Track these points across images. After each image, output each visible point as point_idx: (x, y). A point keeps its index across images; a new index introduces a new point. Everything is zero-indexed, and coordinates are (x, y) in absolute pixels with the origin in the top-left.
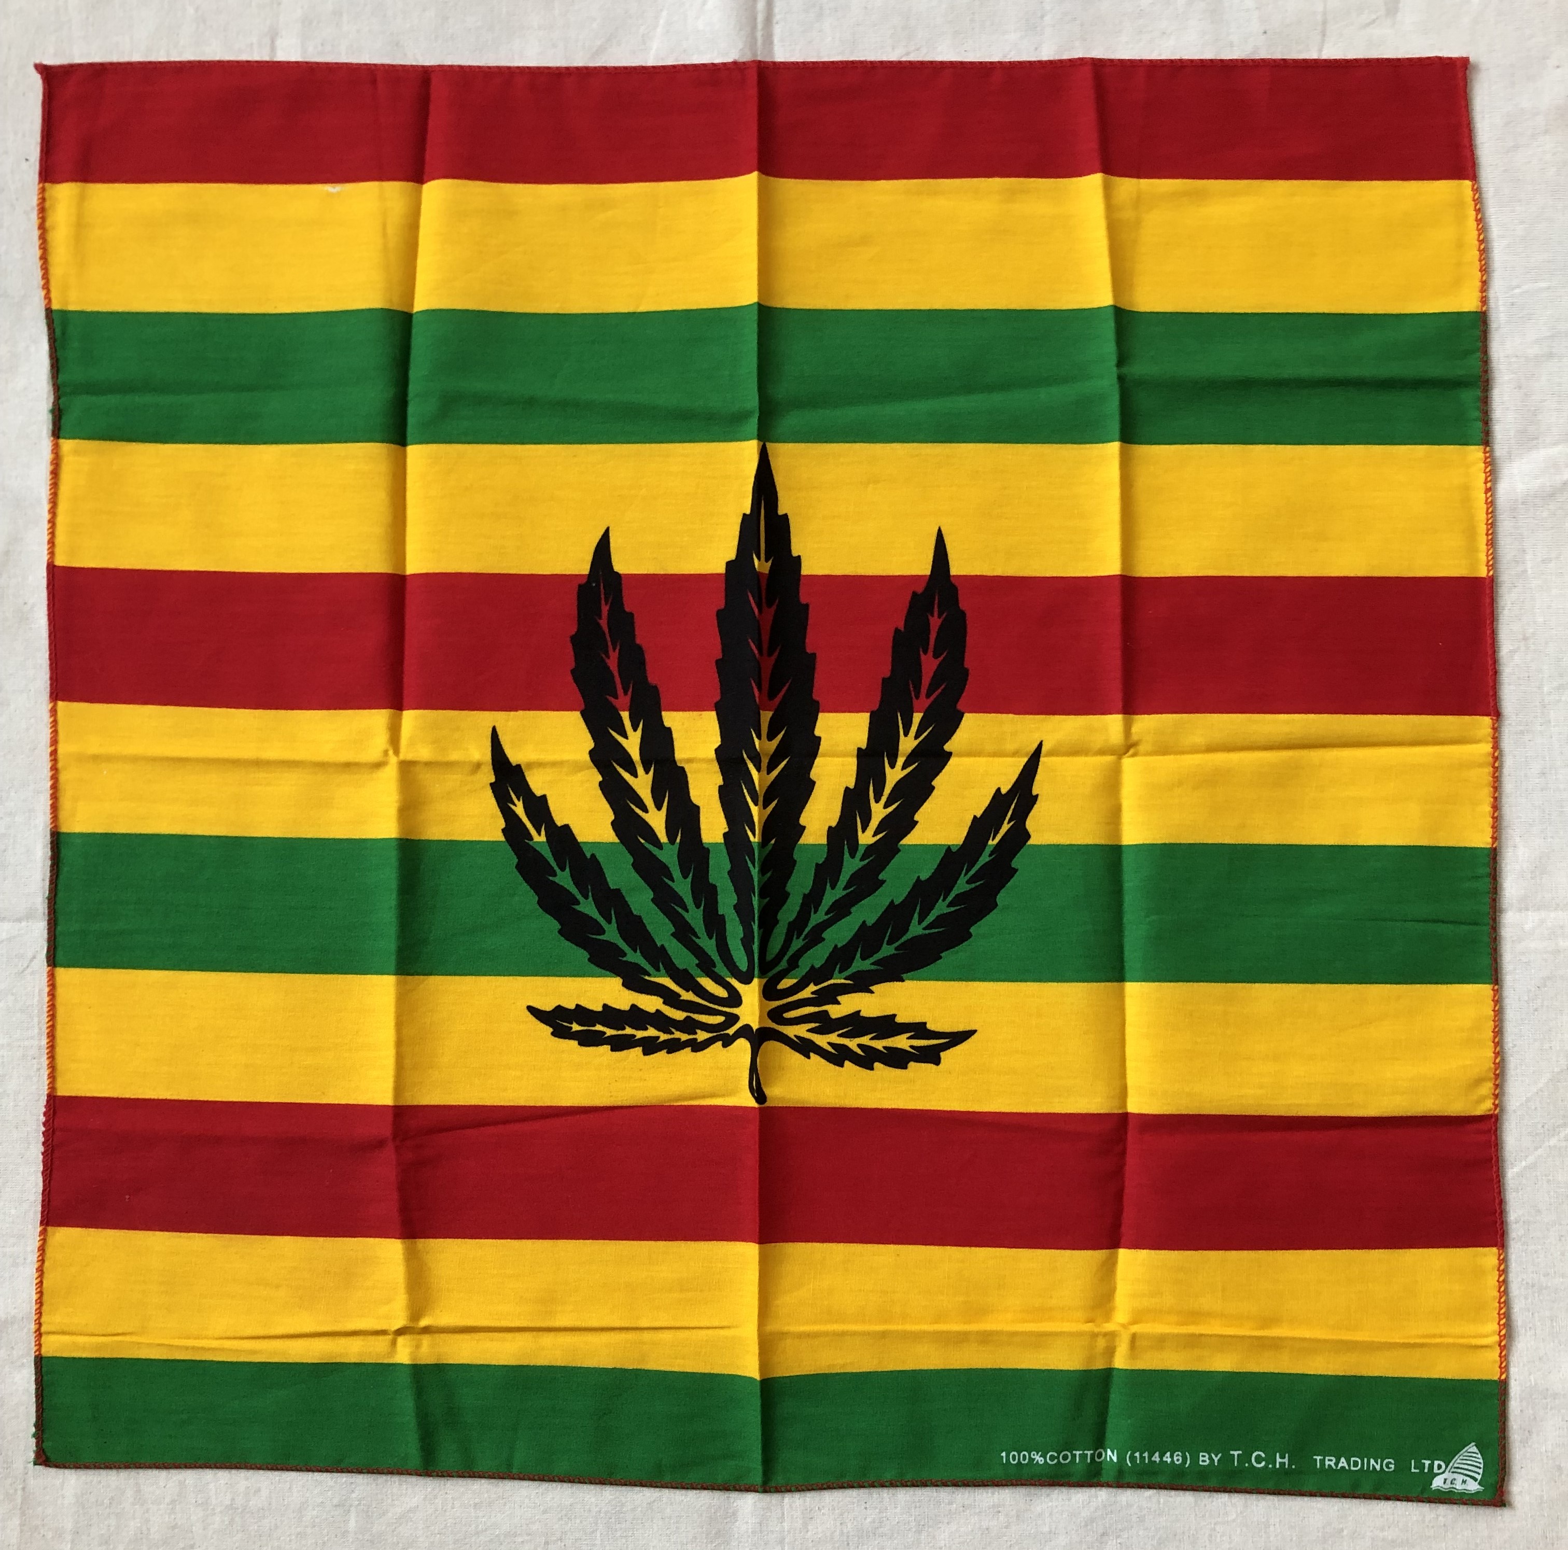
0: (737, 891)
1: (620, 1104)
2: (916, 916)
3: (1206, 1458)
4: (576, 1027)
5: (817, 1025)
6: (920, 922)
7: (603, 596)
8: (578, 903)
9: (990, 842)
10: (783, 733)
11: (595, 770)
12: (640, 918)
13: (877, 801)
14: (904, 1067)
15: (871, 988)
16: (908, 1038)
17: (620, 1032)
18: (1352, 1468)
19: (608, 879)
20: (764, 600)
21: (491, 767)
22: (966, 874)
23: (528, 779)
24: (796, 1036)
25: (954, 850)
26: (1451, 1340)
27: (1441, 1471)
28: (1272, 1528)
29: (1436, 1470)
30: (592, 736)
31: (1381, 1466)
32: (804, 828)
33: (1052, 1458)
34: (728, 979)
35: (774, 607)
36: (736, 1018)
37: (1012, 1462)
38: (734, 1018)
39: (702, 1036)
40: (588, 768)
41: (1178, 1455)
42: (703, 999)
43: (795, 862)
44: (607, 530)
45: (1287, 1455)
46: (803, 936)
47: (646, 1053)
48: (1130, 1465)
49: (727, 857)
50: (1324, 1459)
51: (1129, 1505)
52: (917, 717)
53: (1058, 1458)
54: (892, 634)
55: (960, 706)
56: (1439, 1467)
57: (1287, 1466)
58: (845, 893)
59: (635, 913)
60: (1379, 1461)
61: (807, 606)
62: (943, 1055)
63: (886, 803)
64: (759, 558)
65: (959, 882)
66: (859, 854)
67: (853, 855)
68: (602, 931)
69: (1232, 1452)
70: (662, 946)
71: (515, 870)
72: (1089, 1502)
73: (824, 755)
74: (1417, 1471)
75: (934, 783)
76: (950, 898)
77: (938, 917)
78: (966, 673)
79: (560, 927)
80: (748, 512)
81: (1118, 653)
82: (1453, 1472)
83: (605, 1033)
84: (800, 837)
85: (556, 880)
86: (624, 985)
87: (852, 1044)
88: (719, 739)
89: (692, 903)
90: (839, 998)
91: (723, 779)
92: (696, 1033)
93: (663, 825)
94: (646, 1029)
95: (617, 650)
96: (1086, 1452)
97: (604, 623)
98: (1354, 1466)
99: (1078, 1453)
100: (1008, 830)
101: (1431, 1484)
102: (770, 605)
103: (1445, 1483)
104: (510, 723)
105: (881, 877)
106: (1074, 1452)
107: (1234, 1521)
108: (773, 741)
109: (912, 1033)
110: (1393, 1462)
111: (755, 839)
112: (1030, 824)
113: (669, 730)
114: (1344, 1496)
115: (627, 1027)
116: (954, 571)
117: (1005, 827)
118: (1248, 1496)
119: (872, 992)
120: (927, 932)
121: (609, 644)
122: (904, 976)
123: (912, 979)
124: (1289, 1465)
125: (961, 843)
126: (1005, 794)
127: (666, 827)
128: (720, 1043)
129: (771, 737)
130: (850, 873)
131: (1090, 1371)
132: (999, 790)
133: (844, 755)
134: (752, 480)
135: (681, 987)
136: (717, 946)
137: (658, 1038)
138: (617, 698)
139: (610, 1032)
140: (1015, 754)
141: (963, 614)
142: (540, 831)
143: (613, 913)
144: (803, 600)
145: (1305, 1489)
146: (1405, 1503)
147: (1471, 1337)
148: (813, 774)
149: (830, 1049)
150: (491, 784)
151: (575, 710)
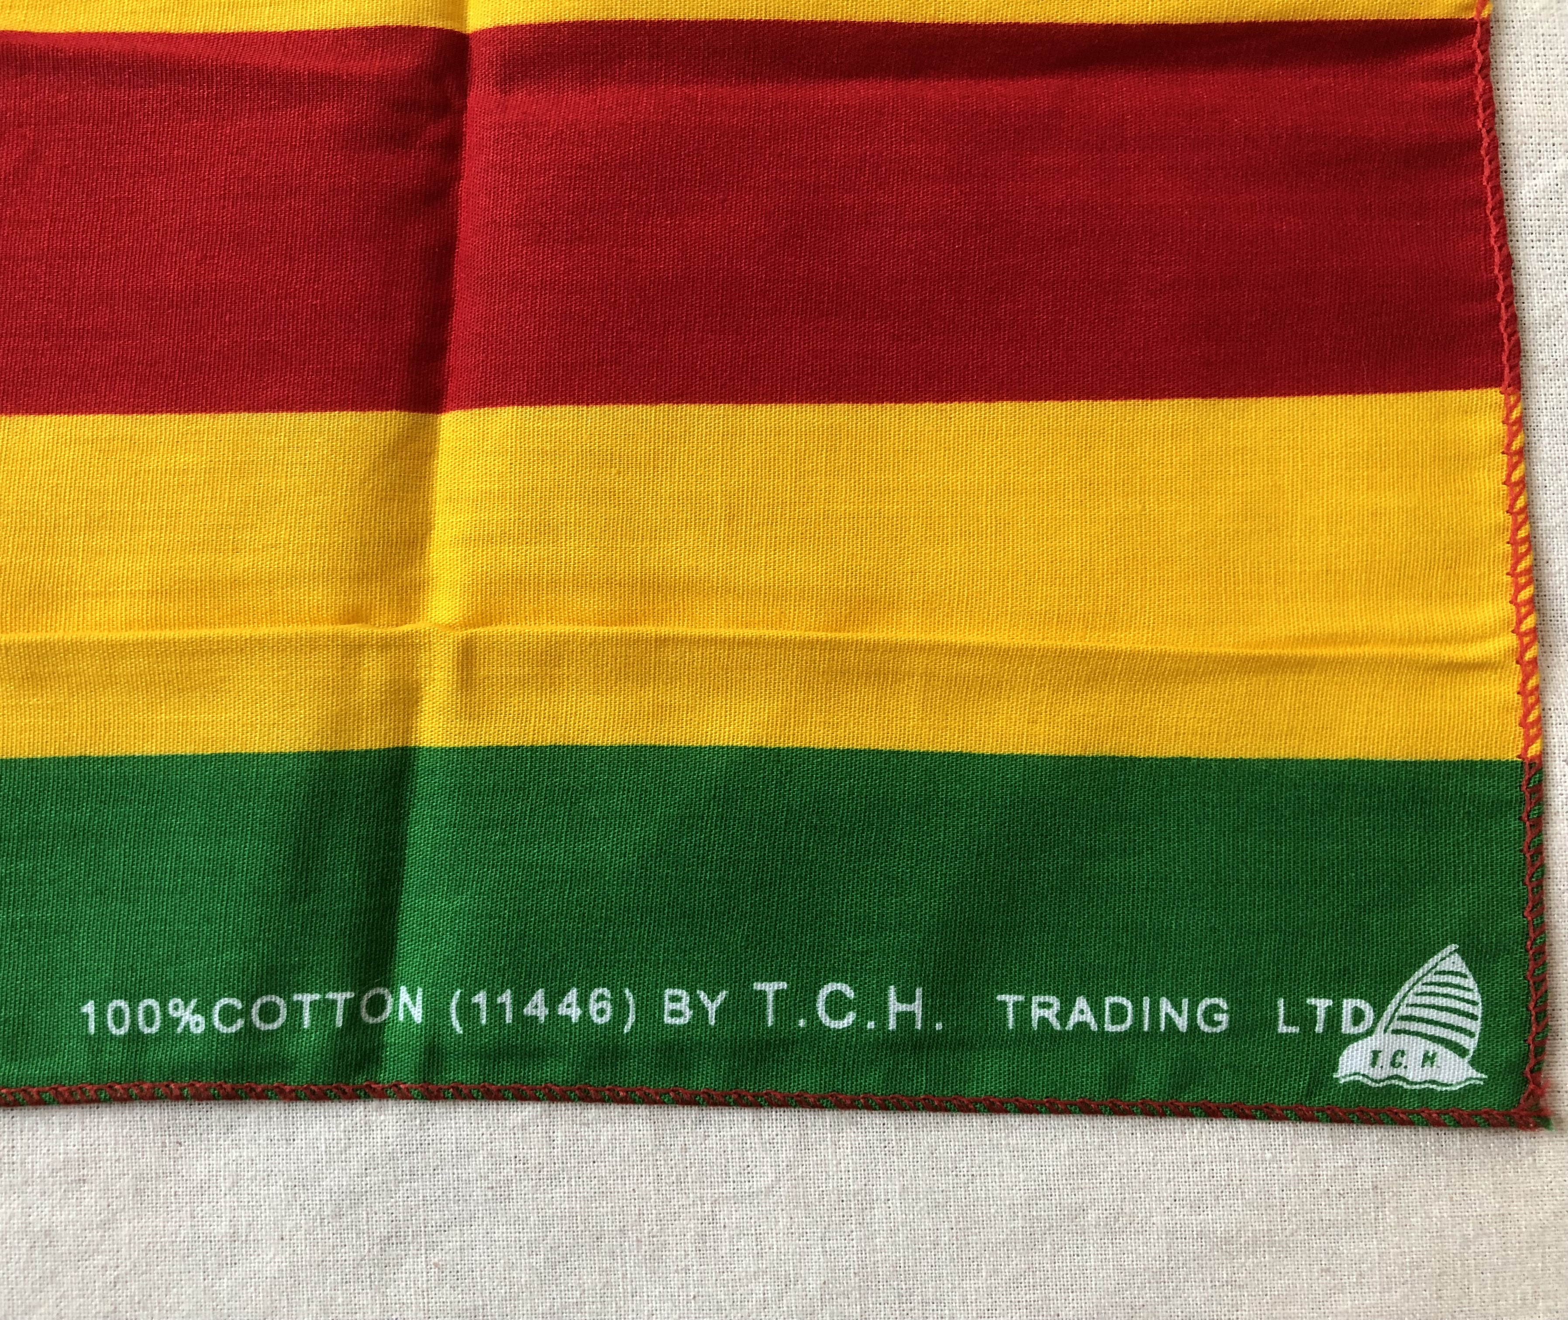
3: (684, 1005)
18: (1109, 1027)
26: (1383, 651)
27: (1362, 1028)
28: (879, 1212)
29: (1347, 1027)
31: (1192, 1018)
33: (228, 1015)
37: (114, 1031)
41: (601, 998)
45: (919, 992)
48: (459, 1030)
50: (1029, 1001)
51: (465, 1154)
53: (246, 1013)
56: (1358, 1017)
57: (919, 1026)
60: (1185, 1002)
69: (758, 986)
72: (347, 1147)
74: (1294, 1030)
82: (1396, 1032)
96: (330, 996)
98: (1113, 1022)
99: (307, 998)
101: (1335, 1069)
103: (1374, 1064)
106: (296, 997)
107: (770, 1189)
110: (1224, 1005)
114: (1088, 1108)
118: (809, 1116)
124: (924, 1020)
131: (344, 755)
145: (973, 1091)
146: (1259, 1127)
147: (1436, 640)
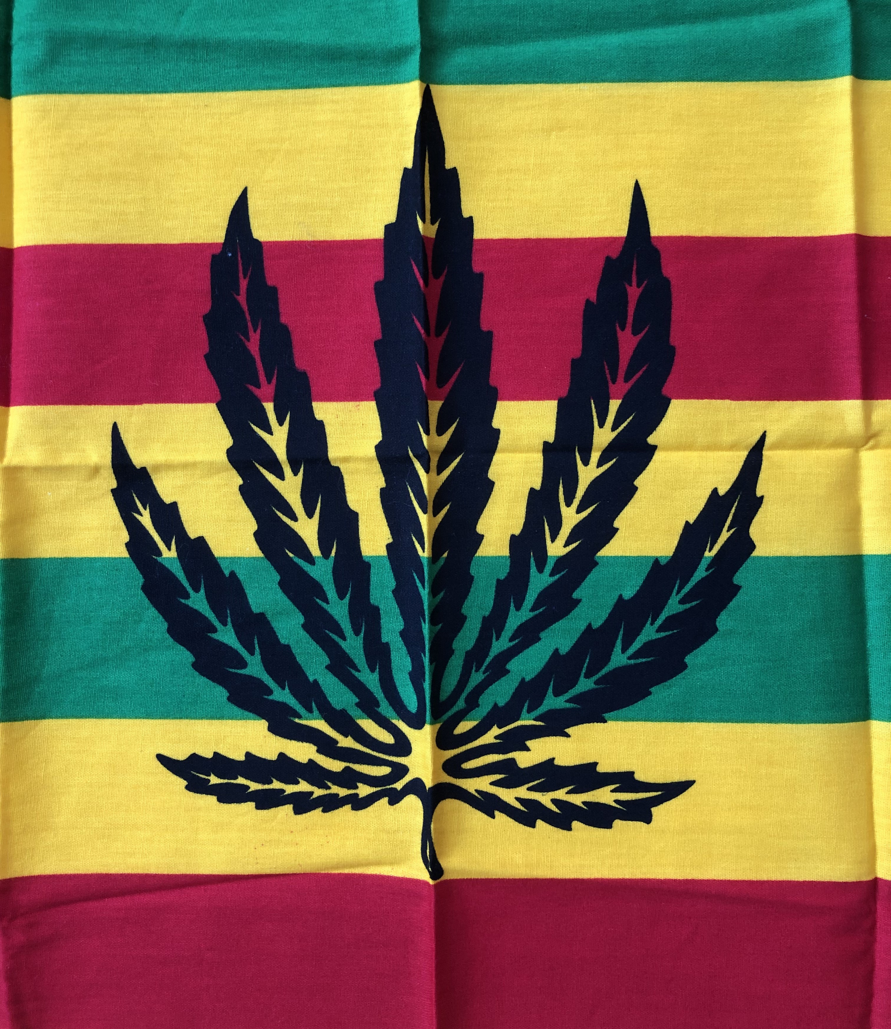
0: (403, 613)
1: (268, 872)
2: (619, 643)
4: (214, 780)
5: (502, 776)
6: (624, 650)
7: (241, 268)
8: (215, 630)
9: (707, 554)
10: (454, 425)
11: (234, 472)
12: (288, 647)
13: (568, 504)
14: (609, 826)
15: (567, 730)
16: (612, 791)
17: (266, 787)
19: (250, 601)
20: (430, 271)
21: (111, 471)
22: (678, 592)
23: (155, 483)
24: (476, 791)
25: (663, 562)
30: (230, 432)
32: (482, 537)
34: (394, 721)
35: (442, 279)
36: (404, 770)
38: (401, 770)
39: (364, 790)
40: (227, 469)
42: (365, 745)
43: (471, 579)
44: (245, 192)
46: (484, 668)
47: (298, 811)
49: (391, 575)
52: (614, 405)
54: (582, 307)
55: (665, 391)
58: (532, 614)
59: (283, 641)
61: (481, 275)
62: (655, 811)
63: (579, 506)
64: (424, 221)
65: (670, 601)
66: (548, 568)
67: (540, 570)
68: (244, 665)
70: (315, 681)
71: (140, 592)
73: (504, 451)
75: (636, 483)
76: (659, 622)
77: (645, 644)
78: (672, 350)
79: (194, 660)
80: (410, 165)
81: (855, 327)
83: (248, 787)
84: (478, 547)
85: (189, 602)
86: (270, 729)
87: (545, 799)
88: (381, 434)
89: (351, 630)
90: (529, 743)
91: (386, 481)
92: (357, 787)
93: (316, 536)
94: (297, 783)
95: (259, 331)
97: (242, 299)
100: (729, 539)
102: (437, 276)
104: (133, 419)
105: (575, 595)
108: (444, 436)
109: (617, 785)
111: (424, 554)
112: (755, 531)
113: (321, 425)
115: (274, 780)
116: (655, 231)
117: (725, 535)
119: (568, 736)
120: (632, 662)
121: (250, 324)
122: (606, 715)
123: (617, 719)
125: (671, 554)
126: (723, 496)
127: (319, 539)
128: (386, 800)
129: (440, 432)
130: (538, 591)
132: (715, 491)
133: (529, 450)
134: (415, 127)
135: (338, 731)
136: (380, 680)
137: (312, 793)
138: (259, 387)
139: (254, 786)
140: (733, 447)
141: (667, 282)
142: (171, 545)
143: (256, 642)
144: (477, 268)
148: (492, 474)
149: (518, 805)
150: (113, 491)
151: (211, 401)
